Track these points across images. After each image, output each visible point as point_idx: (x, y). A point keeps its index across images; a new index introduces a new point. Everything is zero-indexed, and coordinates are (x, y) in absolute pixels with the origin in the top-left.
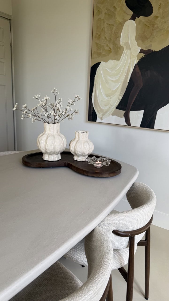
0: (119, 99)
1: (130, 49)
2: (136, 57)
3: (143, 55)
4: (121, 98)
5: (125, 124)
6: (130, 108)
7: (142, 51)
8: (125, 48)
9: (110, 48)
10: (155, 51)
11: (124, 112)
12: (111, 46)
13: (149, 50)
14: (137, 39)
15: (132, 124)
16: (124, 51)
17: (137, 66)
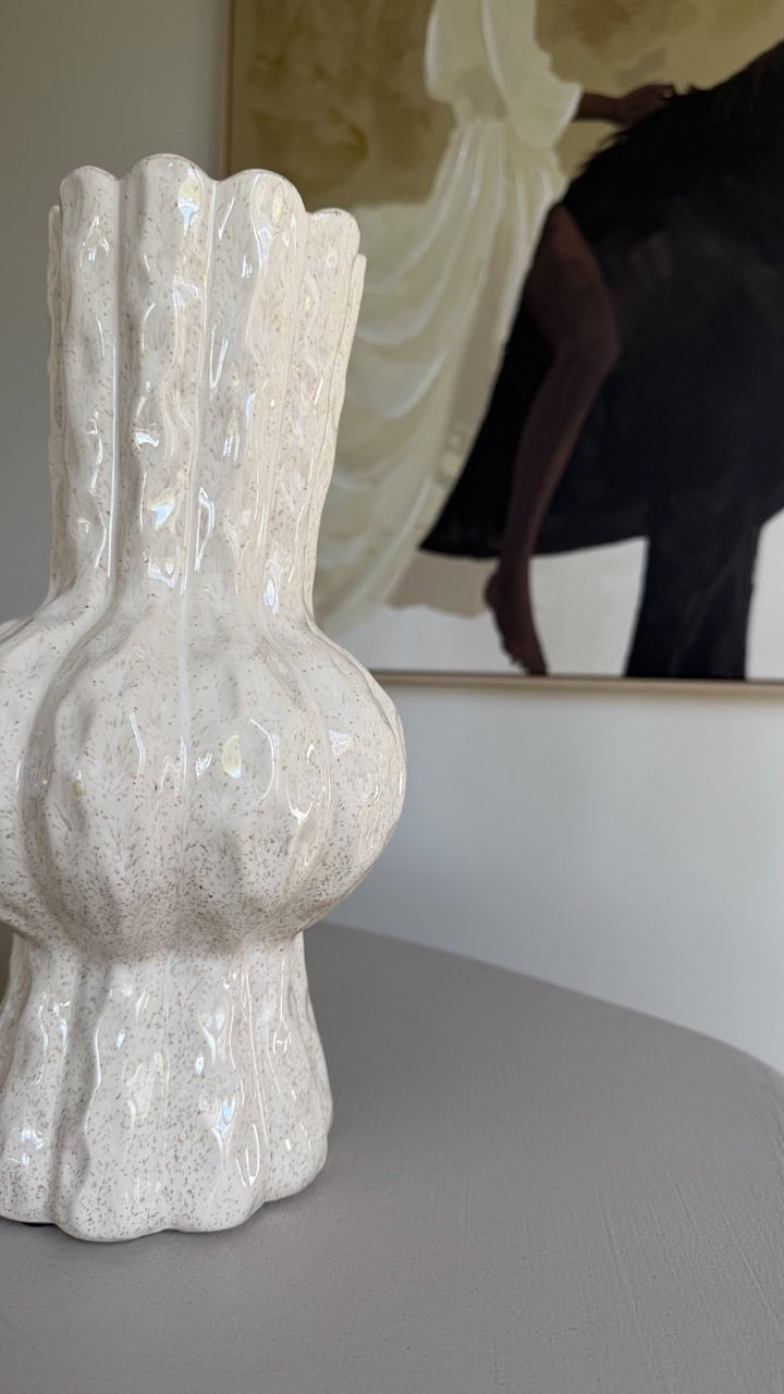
0: (440, 477)
1: (501, 111)
2: (553, 159)
3: (601, 133)
4: (454, 465)
5: (502, 662)
6: (532, 538)
7: (591, 108)
8: (461, 108)
9: (355, 131)
10: (695, 94)
11: (484, 570)
12: (362, 113)
13: (650, 91)
14: (547, 34)
15: (556, 662)
16: (455, 136)
17: (565, 218)
